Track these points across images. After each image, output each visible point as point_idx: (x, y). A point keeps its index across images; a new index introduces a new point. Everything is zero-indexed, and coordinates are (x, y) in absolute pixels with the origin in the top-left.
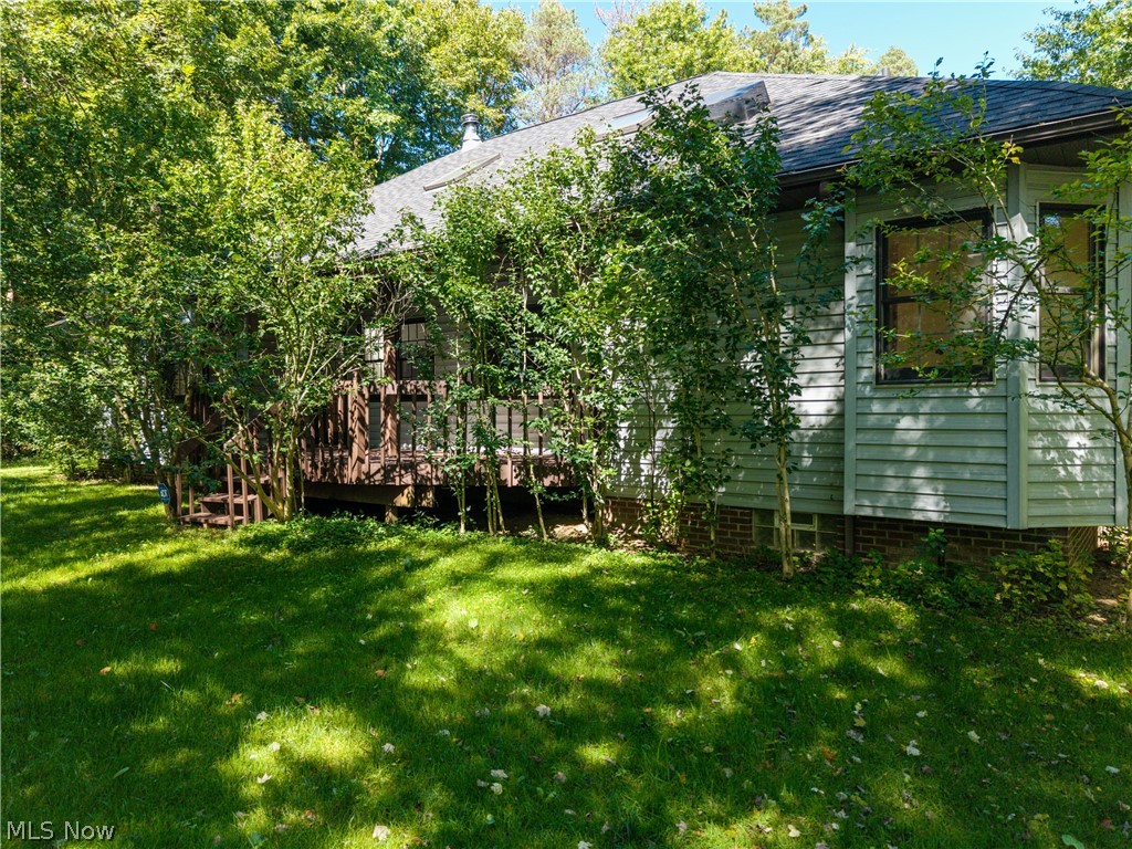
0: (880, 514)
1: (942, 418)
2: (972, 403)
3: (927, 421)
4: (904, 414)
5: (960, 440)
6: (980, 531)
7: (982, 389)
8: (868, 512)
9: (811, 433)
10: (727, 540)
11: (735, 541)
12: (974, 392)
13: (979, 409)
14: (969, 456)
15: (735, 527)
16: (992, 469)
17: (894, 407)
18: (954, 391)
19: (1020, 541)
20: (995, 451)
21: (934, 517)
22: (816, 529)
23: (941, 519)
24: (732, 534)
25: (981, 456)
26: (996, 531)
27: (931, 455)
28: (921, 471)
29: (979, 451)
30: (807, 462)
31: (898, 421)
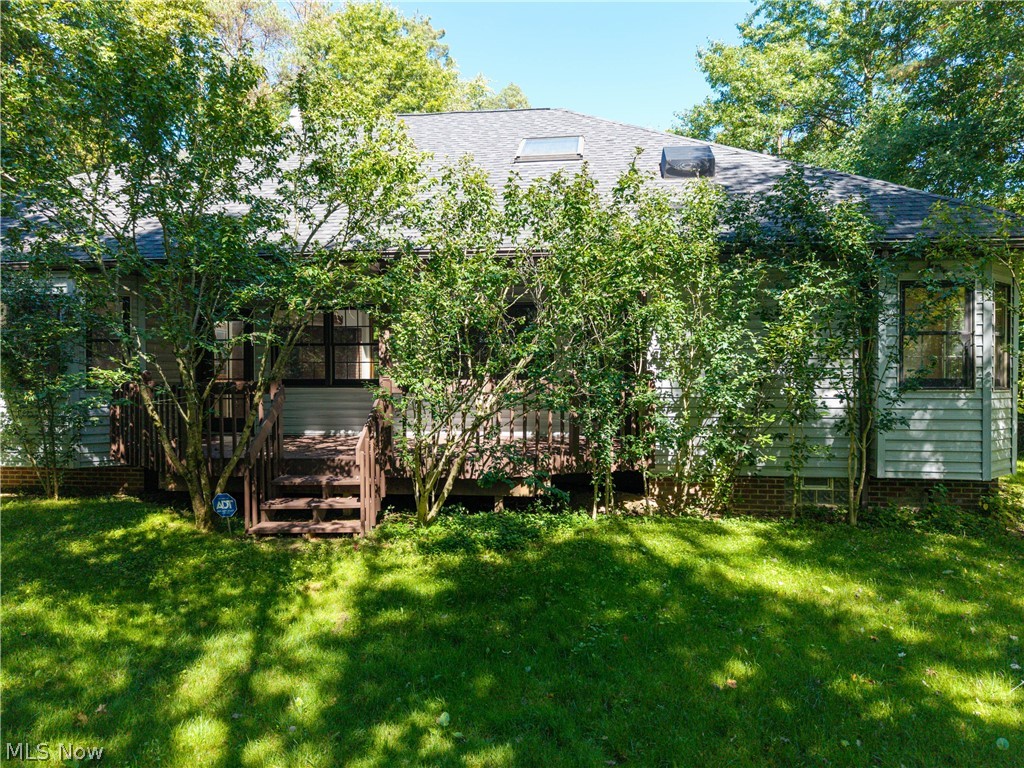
0: (901, 476)
1: (941, 412)
2: (960, 404)
3: (931, 415)
4: (917, 410)
5: (951, 426)
6: (966, 483)
7: (967, 394)
8: (890, 475)
9: (833, 421)
10: (766, 502)
11: (772, 502)
12: (962, 396)
13: (965, 407)
14: (958, 436)
15: (773, 492)
16: (973, 444)
17: (910, 405)
18: (950, 396)
19: (971, 488)
20: (973, 433)
21: (936, 476)
22: (832, 489)
23: (942, 477)
24: (770, 497)
25: (966, 436)
26: (975, 483)
27: (934, 437)
28: (928, 447)
29: (965, 433)
30: (830, 442)
31: (913, 414)
